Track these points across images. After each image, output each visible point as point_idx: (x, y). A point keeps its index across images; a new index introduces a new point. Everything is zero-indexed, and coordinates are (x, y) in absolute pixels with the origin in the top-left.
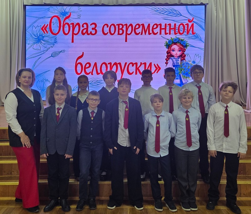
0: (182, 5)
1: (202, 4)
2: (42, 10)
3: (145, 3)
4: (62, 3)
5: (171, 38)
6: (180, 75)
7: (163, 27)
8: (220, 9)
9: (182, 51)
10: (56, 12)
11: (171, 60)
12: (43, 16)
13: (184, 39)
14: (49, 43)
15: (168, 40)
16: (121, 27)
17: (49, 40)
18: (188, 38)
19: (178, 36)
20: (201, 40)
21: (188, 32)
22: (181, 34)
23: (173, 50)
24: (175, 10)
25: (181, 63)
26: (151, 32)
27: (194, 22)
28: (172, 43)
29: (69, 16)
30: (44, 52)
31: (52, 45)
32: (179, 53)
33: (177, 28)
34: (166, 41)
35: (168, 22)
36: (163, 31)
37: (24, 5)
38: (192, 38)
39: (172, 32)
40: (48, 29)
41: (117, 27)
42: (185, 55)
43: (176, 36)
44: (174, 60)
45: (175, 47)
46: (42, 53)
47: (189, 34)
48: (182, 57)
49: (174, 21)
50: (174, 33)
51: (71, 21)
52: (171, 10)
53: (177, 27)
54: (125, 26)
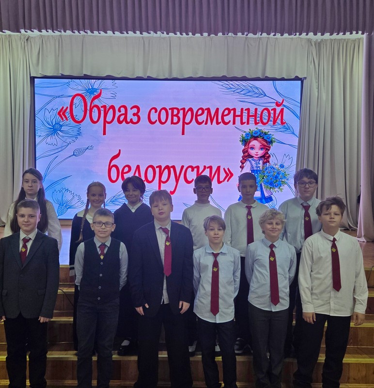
0: (267, 79)
1: (297, 79)
2: (58, 85)
3: (212, 75)
4: (89, 74)
5: (250, 130)
6: (261, 185)
7: (238, 113)
8: (324, 86)
9: (265, 150)
10: (80, 88)
11: (248, 162)
12: (61, 94)
13: (268, 132)
14: (70, 136)
15: (245, 133)
16: (175, 112)
17: (70, 131)
18: (274, 131)
19: (260, 127)
20: (293, 133)
21: (275, 122)
22: (264, 124)
23: (252, 148)
24: (257, 88)
25: (263, 167)
26: (220, 120)
27: (284, 106)
28: (251, 138)
29: (99, 95)
30: (62, 148)
31: (74, 139)
32: (261, 152)
33: (258, 116)
34: (242, 135)
35: (245, 106)
36: (238, 119)
37: (31, 77)
38: (280, 130)
39: (252, 120)
40: (68, 114)
41: (170, 112)
42: (269, 156)
43: (257, 127)
44: (253, 162)
45: (255, 143)
46: (60, 150)
47: (276, 124)
48: (265, 159)
49: (254, 104)
50: (254, 122)
51: (102, 103)
52: (251, 87)
53: (259, 113)
54: (181, 112)
